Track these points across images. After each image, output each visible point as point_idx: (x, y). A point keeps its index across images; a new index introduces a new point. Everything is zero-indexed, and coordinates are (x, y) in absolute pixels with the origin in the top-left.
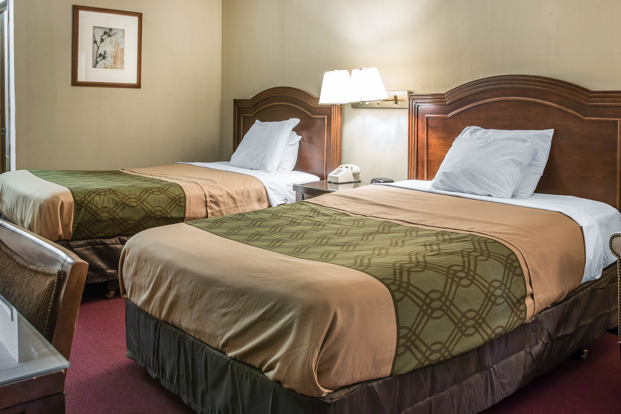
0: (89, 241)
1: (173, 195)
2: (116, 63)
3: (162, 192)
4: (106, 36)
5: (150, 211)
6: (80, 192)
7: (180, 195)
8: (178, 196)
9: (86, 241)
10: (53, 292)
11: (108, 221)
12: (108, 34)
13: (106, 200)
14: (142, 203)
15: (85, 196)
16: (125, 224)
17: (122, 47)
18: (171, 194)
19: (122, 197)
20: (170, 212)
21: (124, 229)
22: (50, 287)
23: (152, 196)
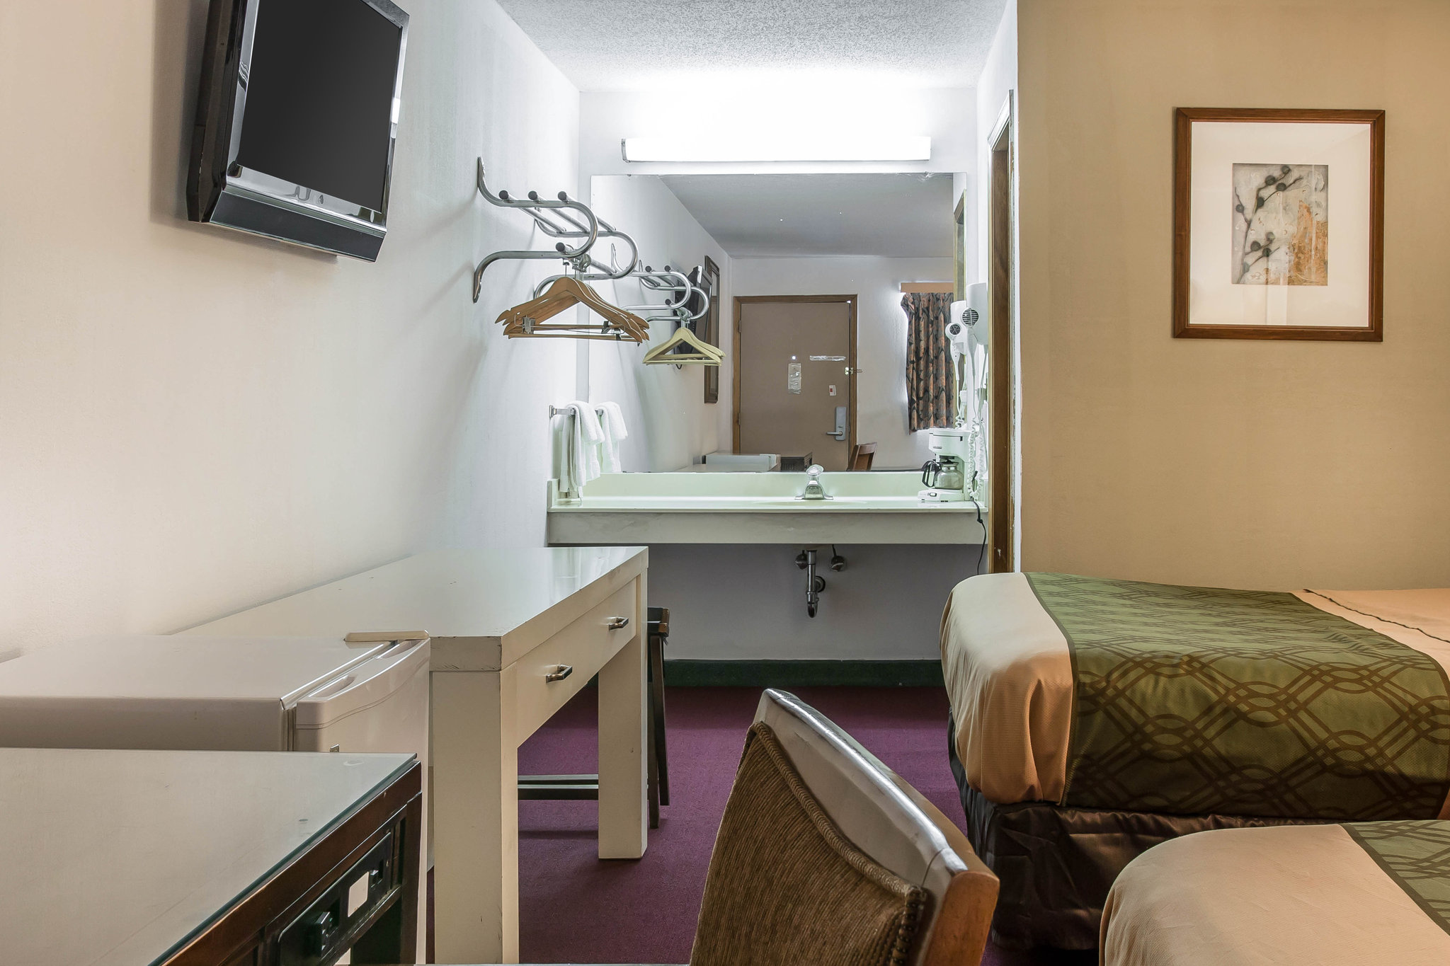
0: (1119, 815)
1: (1410, 699)
2: (1302, 268)
3: (1370, 684)
4: (1272, 188)
5: (1322, 744)
6: (1097, 660)
7: (1436, 703)
8: (1426, 702)
9: (1110, 814)
10: (895, 953)
11: (1179, 759)
12: (1278, 183)
13: (1173, 692)
14: (1293, 713)
15: (1109, 674)
16: (1234, 778)
17: (1320, 218)
18: (1400, 693)
19: (1227, 689)
20: (1395, 757)
21: (1231, 792)
22: (888, 935)
23: (1331, 694)
